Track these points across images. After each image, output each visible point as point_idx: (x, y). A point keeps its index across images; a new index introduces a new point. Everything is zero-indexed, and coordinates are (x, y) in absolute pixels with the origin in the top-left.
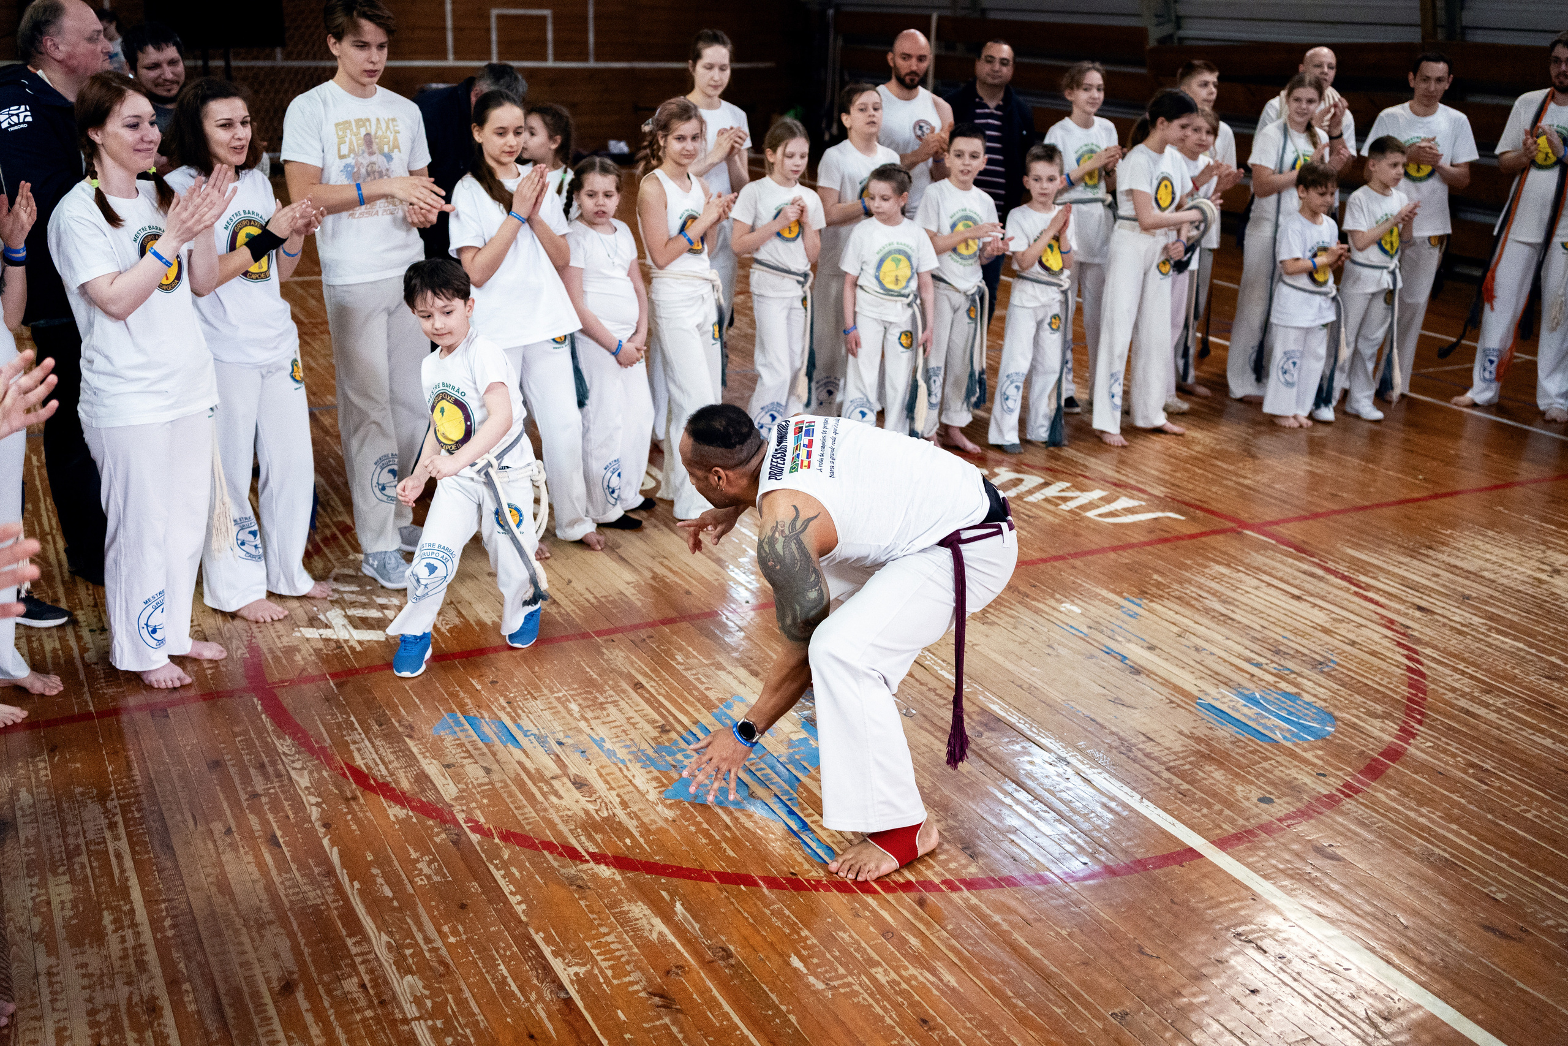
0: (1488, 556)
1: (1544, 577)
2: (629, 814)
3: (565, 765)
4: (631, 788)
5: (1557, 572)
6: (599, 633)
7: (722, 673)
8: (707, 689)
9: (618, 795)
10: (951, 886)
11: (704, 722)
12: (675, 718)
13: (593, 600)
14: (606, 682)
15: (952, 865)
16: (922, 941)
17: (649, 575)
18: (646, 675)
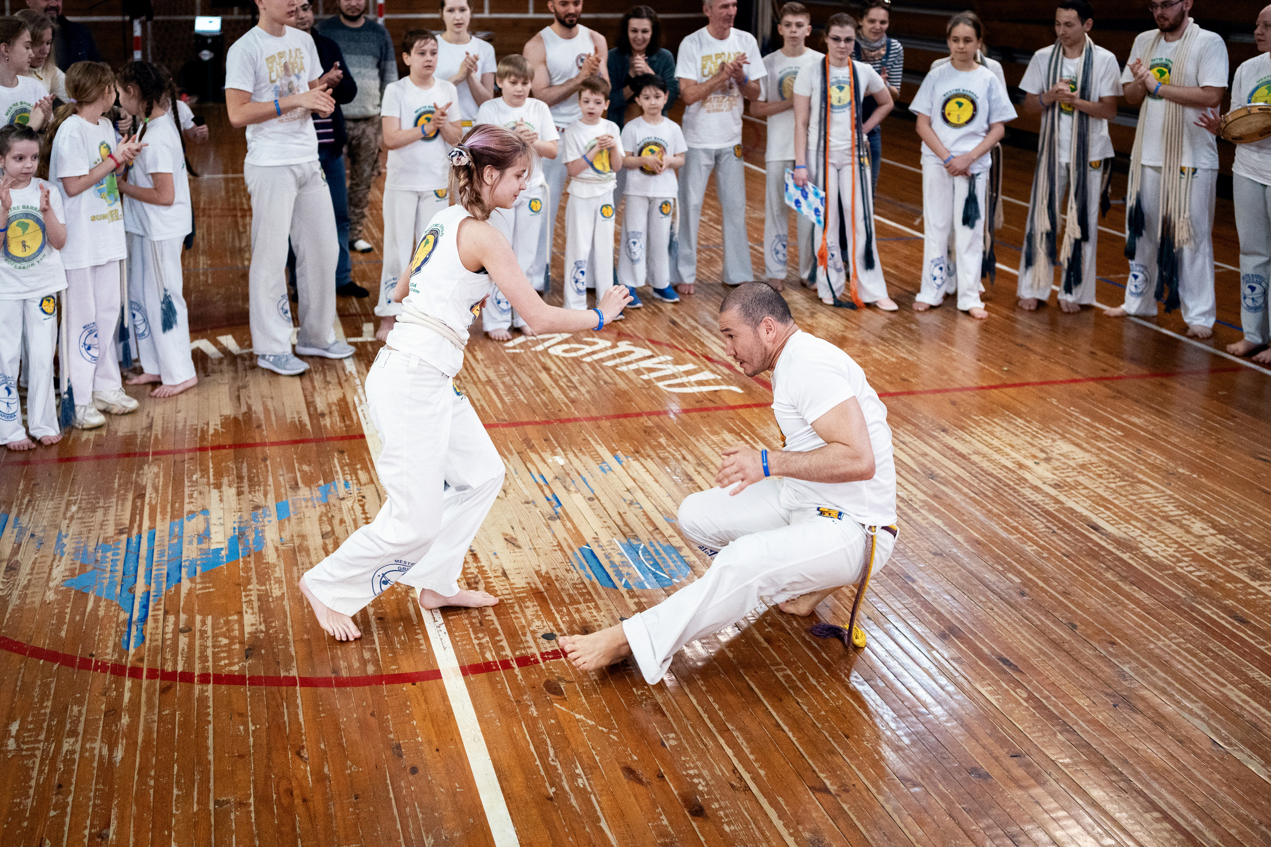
0: (996, 442)
1: (1030, 463)
2: (20, 597)
3: (17, 553)
4: (46, 575)
5: (1048, 460)
6: (154, 454)
7: (215, 493)
8: (190, 503)
9: (29, 580)
10: (204, 679)
11: (158, 528)
12: (140, 526)
13: (180, 426)
14: (118, 491)
15: (222, 663)
16: (132, 721)
17: (244, 409)
18: (156, 489)
